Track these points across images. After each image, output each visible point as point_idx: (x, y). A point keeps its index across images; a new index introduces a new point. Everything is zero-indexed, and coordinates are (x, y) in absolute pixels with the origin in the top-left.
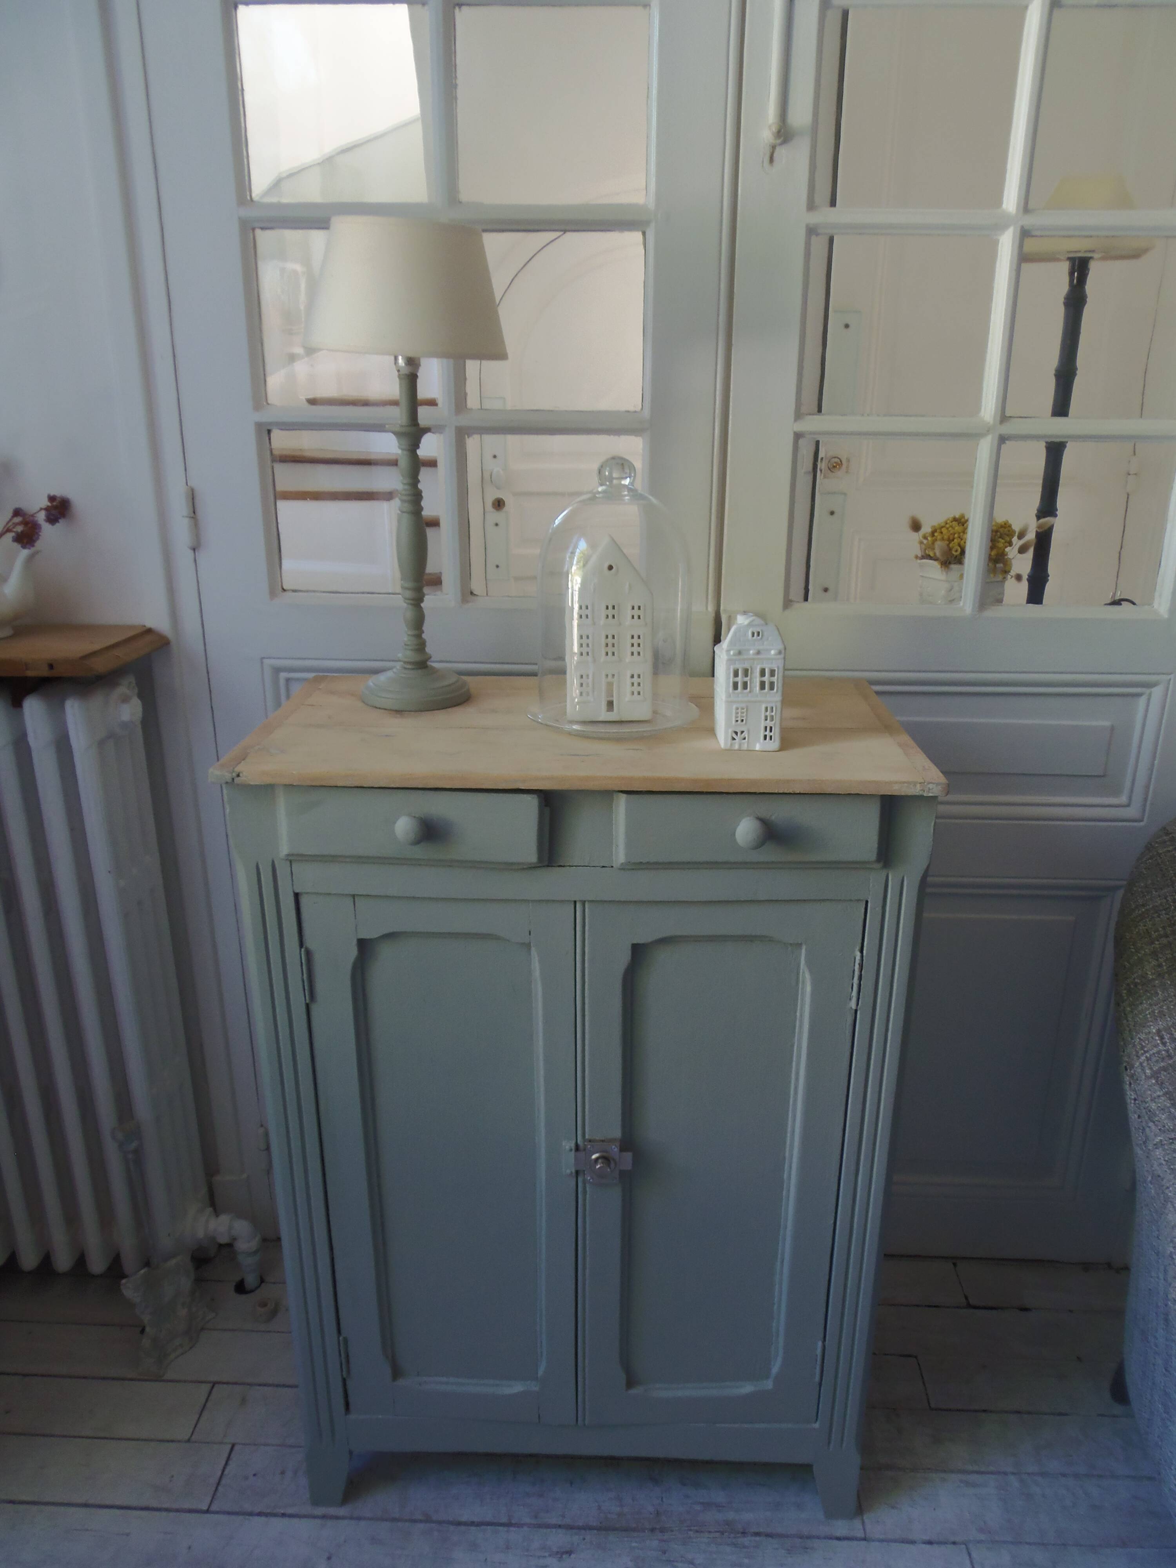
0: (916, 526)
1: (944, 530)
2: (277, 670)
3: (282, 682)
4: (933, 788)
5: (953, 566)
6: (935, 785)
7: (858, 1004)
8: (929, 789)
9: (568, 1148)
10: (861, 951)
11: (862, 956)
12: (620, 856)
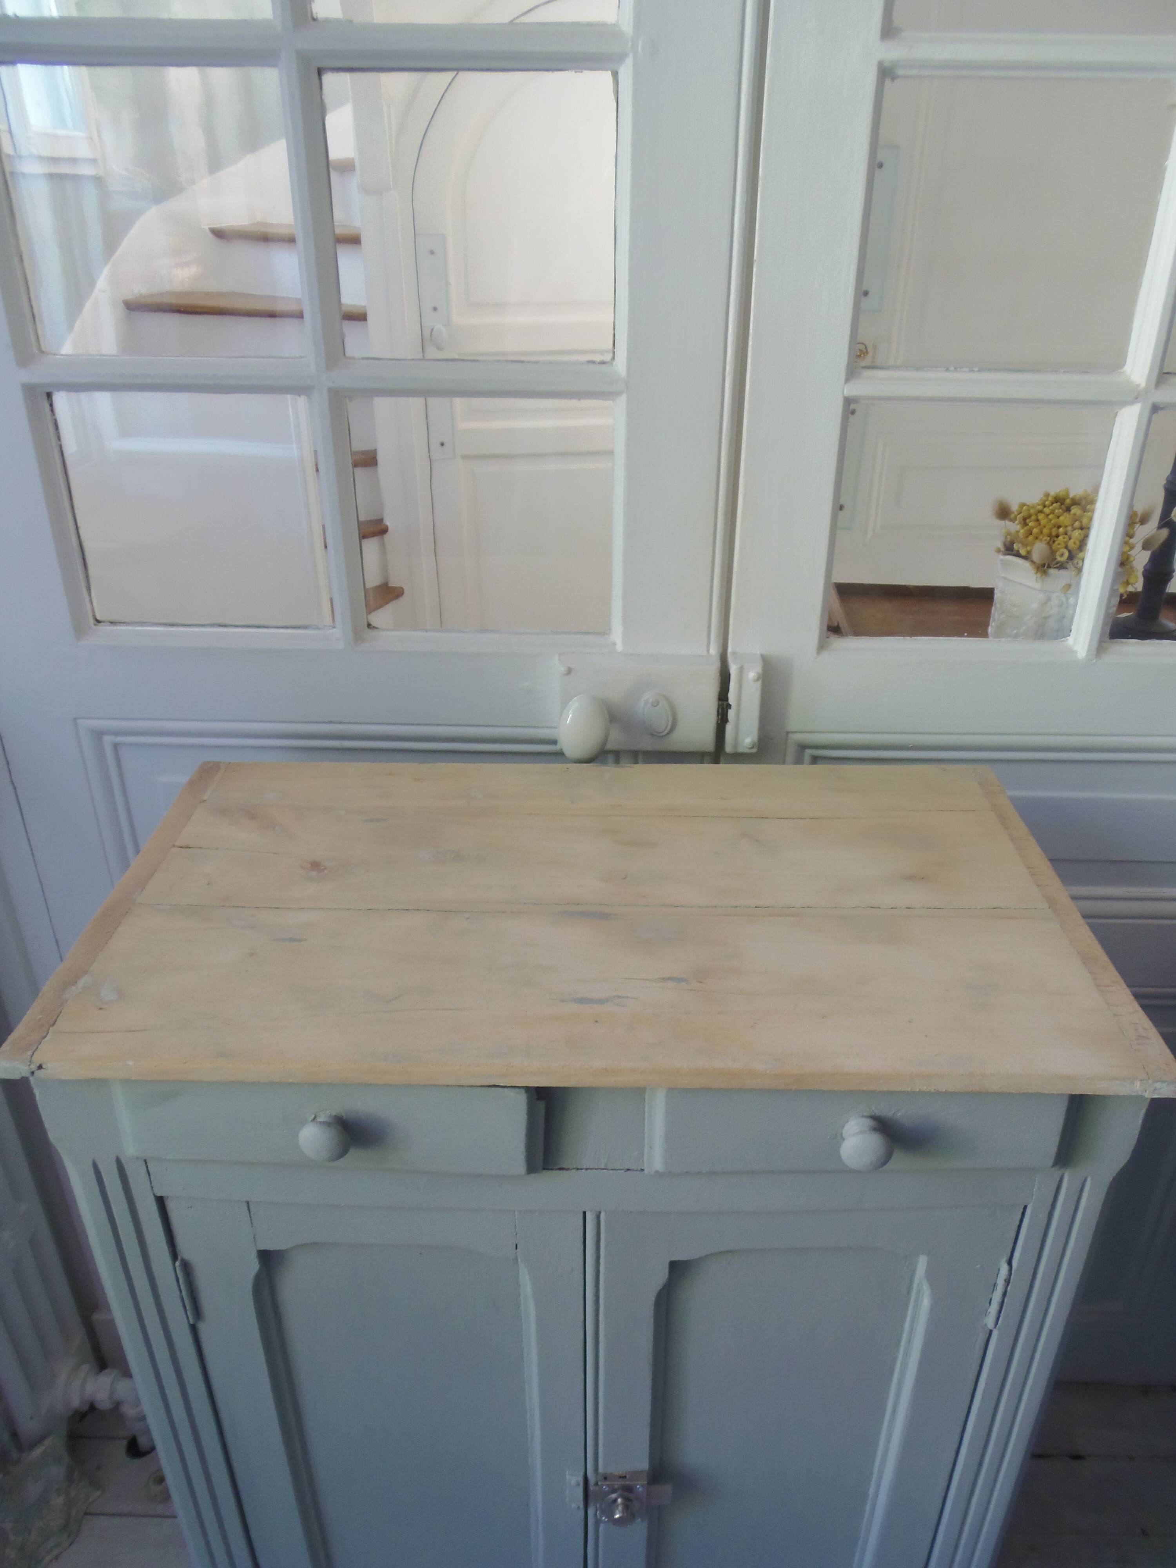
0: (1003, 511)
1: (1041, 515)
2: (98, 735)
3: (109, 751)
4: (1160, 1089)
5: (1053, 573)
6: (1166, 1083)
7: (996, 1324)
8: (1155, 1089)
9: (573, 1482)
10: (1010, 1263)
11: (1010, 1270)
12: (656, 1165)
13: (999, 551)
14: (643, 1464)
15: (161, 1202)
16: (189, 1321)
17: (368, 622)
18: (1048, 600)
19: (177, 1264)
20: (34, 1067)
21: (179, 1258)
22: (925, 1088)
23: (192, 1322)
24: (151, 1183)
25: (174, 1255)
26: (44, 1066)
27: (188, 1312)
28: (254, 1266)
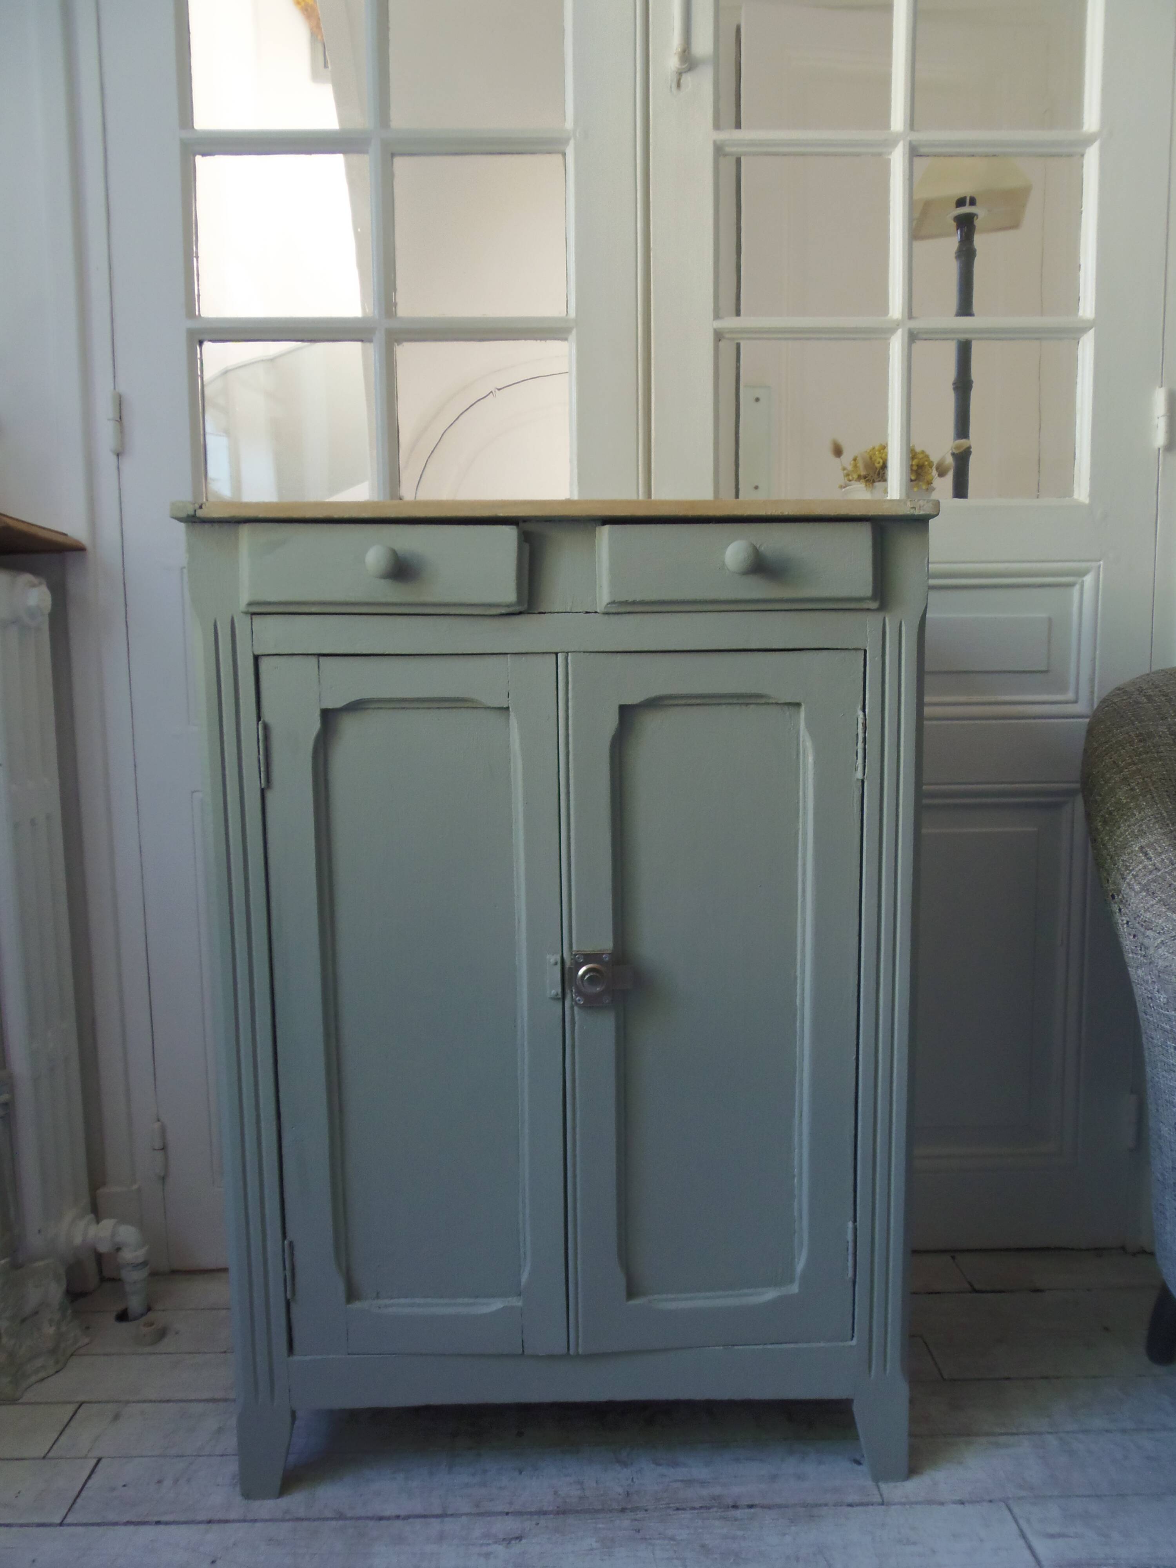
0: (838, 451)
1: (865, 457)
4: (924, 505)
5: (876, 484)
7: (864, 775)
8: (920, 506)
9: (552, 961)
11: (865, 715)
12: (604, 597)
14: (608, 942)
15: (256, 660)
16: (261, 786)
19: (260, 722)
20: (197, 506)
21: (262, 720)
22: (774, 511)
23: (263, 786)
24: (252, 642)
25: (259, 718)
26: (203, 506)
27: (262, 774)
28: (316, 725)
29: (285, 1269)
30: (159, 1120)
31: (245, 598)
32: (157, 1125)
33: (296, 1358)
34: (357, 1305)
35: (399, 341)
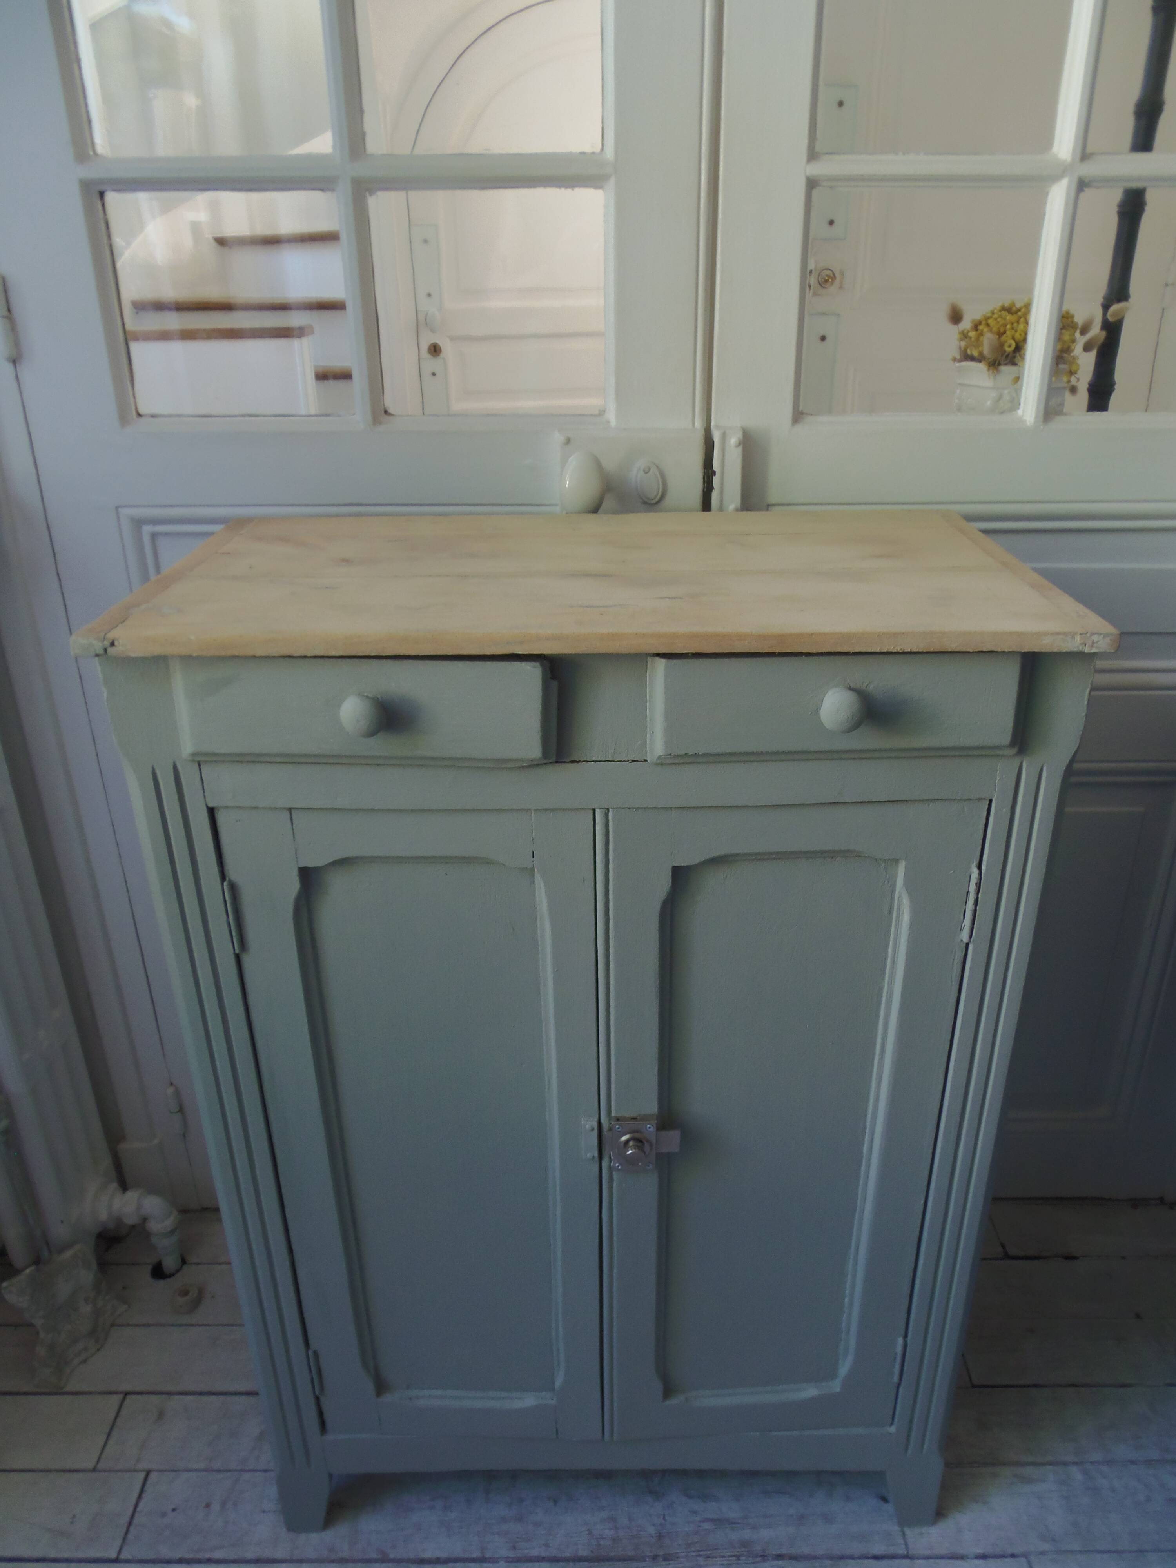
0: (956, 317)
1: (990, 321)
2: (138, 523)
3: (146, 539)
4: (1098, 641)
5: (1003, 368)
7: (971, 937)
8: (1093, 643)
9: (588, 1128)
10: (979, 867)
11: (980, 874)
12: (657, 747)
13: (954, 360)
14: (651, 1107)
15: (212, 812)
16: (234, 950)
17: (384, 408)
18: (1000, 397)
19: (225, 884)
20: (107, 643)
21: (227, 879)
23: (237, 951)
24: (204, 792)
25: (223, 876)
26: (116, 643)
27: (234, 940)
28: (294, 886)
29: (310, 1371)
30: (172, 1084)
31: (187, 748)
32: (170, 1090)
33: (330, 1437)
34: (387, 1398)
35: (372, 192)
